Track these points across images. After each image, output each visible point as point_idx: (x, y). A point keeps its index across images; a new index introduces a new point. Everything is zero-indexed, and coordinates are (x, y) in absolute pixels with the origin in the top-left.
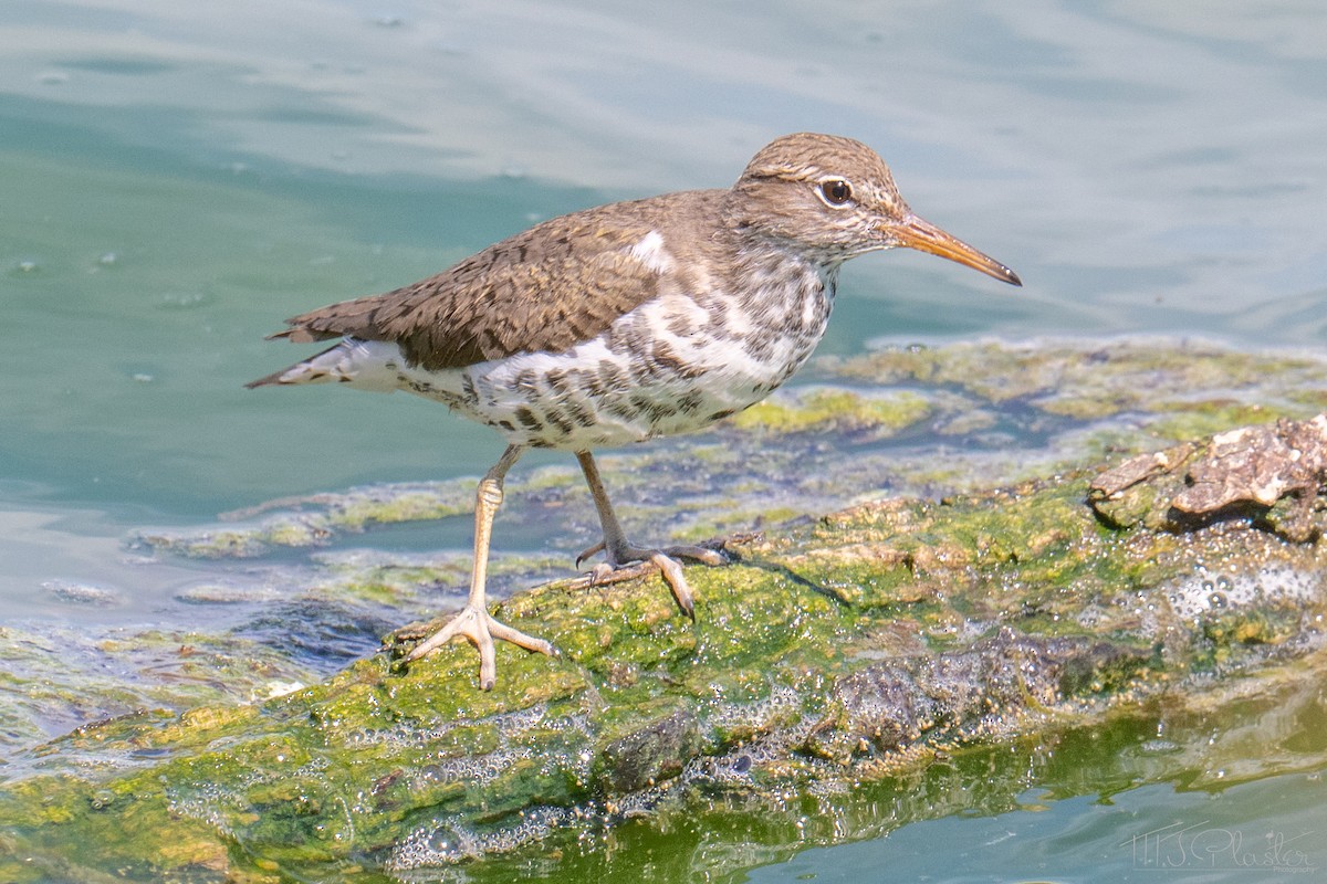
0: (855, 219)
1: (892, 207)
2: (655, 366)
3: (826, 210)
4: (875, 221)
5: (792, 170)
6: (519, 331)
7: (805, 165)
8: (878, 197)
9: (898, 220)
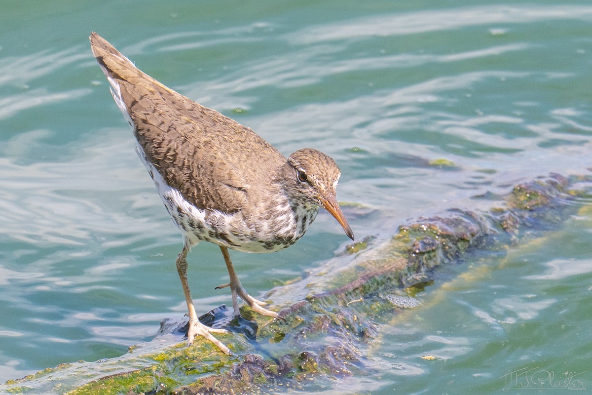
1: (324, 191)
9: (324, 197)
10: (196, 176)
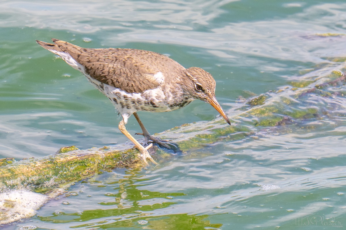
0: (201, 94)
1: (210, 95)
2: (149, 103)
3: (195, 90)
4: (205, 96)
5: (192, 77)
6: (120, 84)
7: (195, 78)
8: (208, 92)
9: (211, 98)
10: (131, 76)
